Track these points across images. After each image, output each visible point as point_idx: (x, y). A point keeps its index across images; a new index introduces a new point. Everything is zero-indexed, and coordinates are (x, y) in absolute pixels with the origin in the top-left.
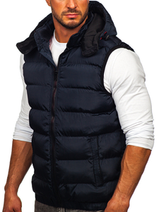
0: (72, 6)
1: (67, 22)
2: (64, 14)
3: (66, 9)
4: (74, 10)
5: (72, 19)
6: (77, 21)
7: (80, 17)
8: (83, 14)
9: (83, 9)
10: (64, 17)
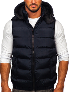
0: (34, 2)
1: (32, 9)
2: (30, 5)
3: (31, 4)
4: (35, 4)
5: (34, 8)
6: (36, 9)
7: (37, 7)
8: (39, 6)
9: (38, 4)
10: (30, 7)
